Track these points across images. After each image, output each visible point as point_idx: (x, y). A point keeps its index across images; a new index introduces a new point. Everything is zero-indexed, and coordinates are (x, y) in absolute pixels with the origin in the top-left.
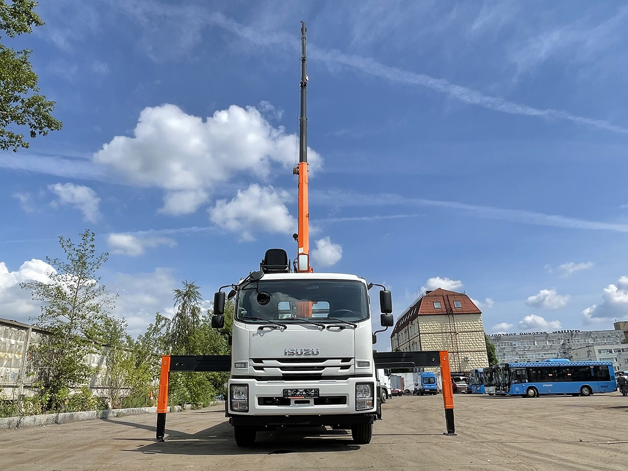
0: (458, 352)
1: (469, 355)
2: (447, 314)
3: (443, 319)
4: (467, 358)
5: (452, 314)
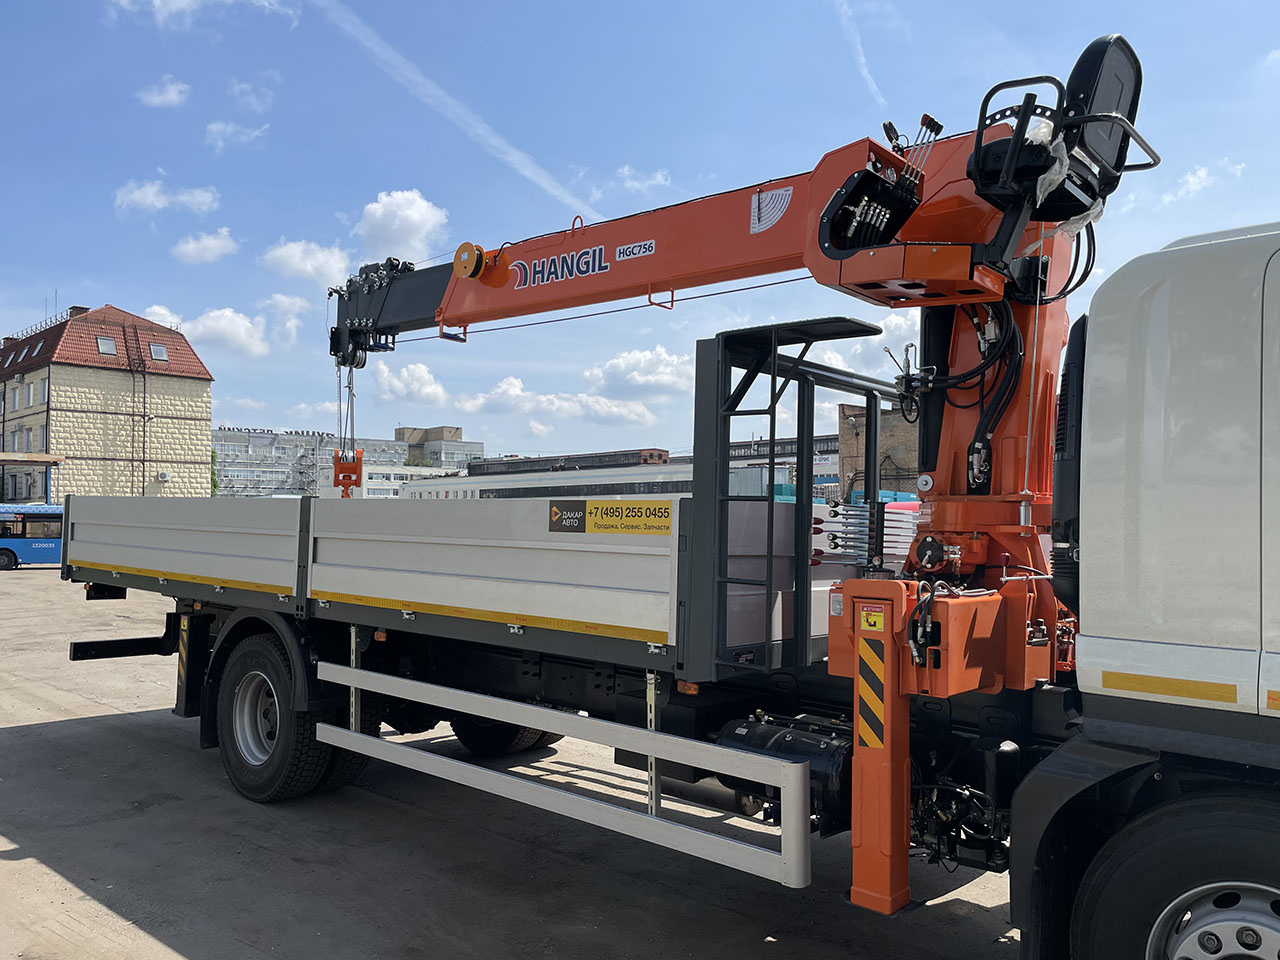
0: (143, 461)
1: (168, 470)
2: (131, 371)
4: (163, 475)
5: (144, 374)
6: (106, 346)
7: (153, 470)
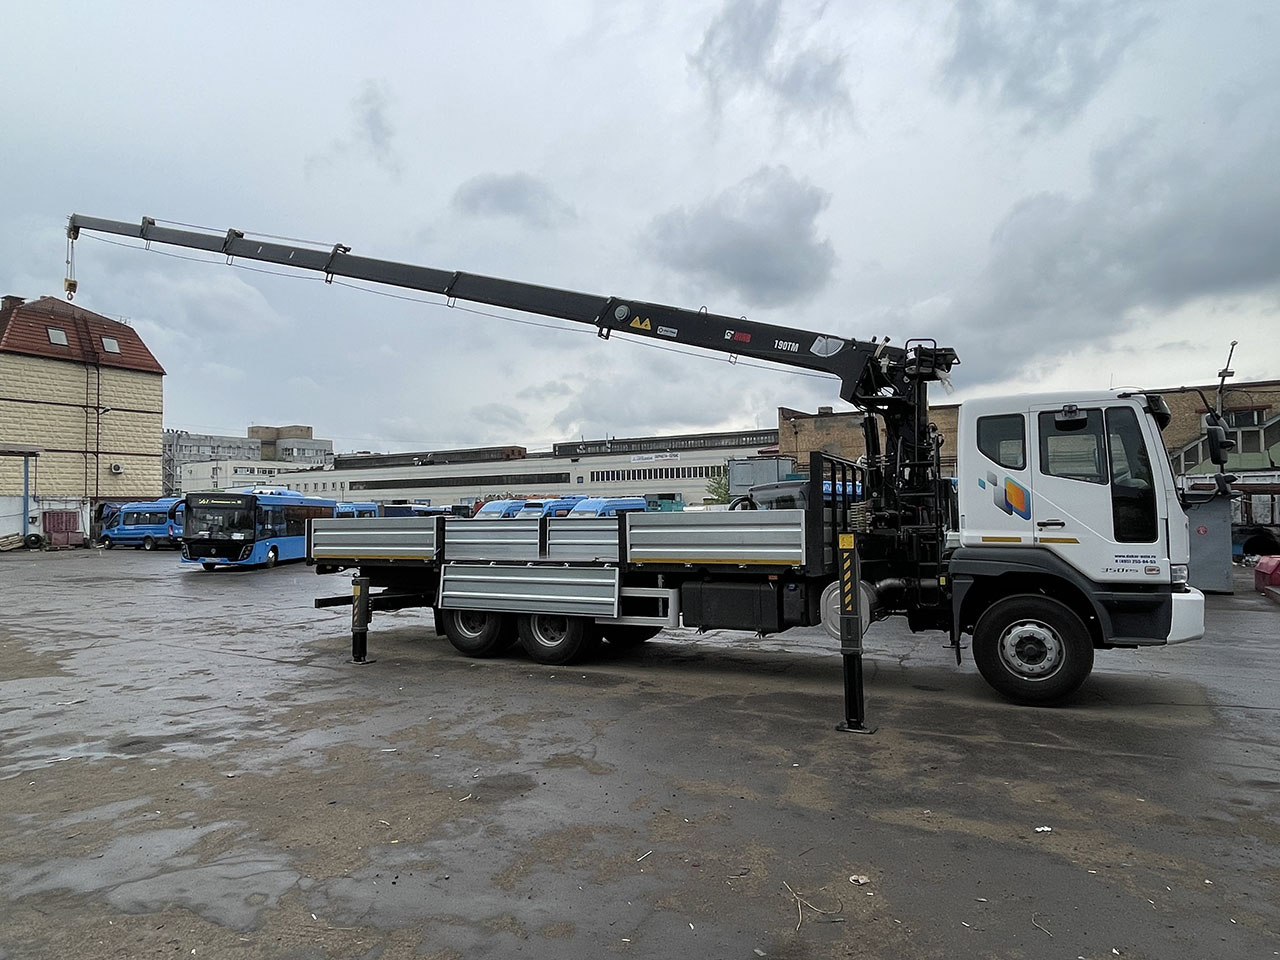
0: (96, 453)
1: (120, 460)
2: (84, 364)
3: (68, 372)
4: (117, 468)
5: (97, 366)
6: (58, 337)
7: (106, 461)
